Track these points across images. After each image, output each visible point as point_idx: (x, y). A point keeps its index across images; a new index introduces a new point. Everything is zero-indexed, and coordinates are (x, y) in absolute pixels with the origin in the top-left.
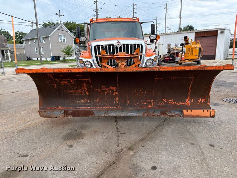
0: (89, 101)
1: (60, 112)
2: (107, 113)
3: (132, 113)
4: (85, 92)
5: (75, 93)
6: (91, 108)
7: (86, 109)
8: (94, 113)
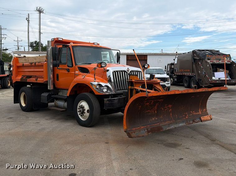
0: (157, 119)
1: (145, 130)
2: (169, 126)
3: (181, 124)
4: (155, 111)
5: (149, 112)
6: (159, 124)
7: (157, 125)
8: (163, 128)
